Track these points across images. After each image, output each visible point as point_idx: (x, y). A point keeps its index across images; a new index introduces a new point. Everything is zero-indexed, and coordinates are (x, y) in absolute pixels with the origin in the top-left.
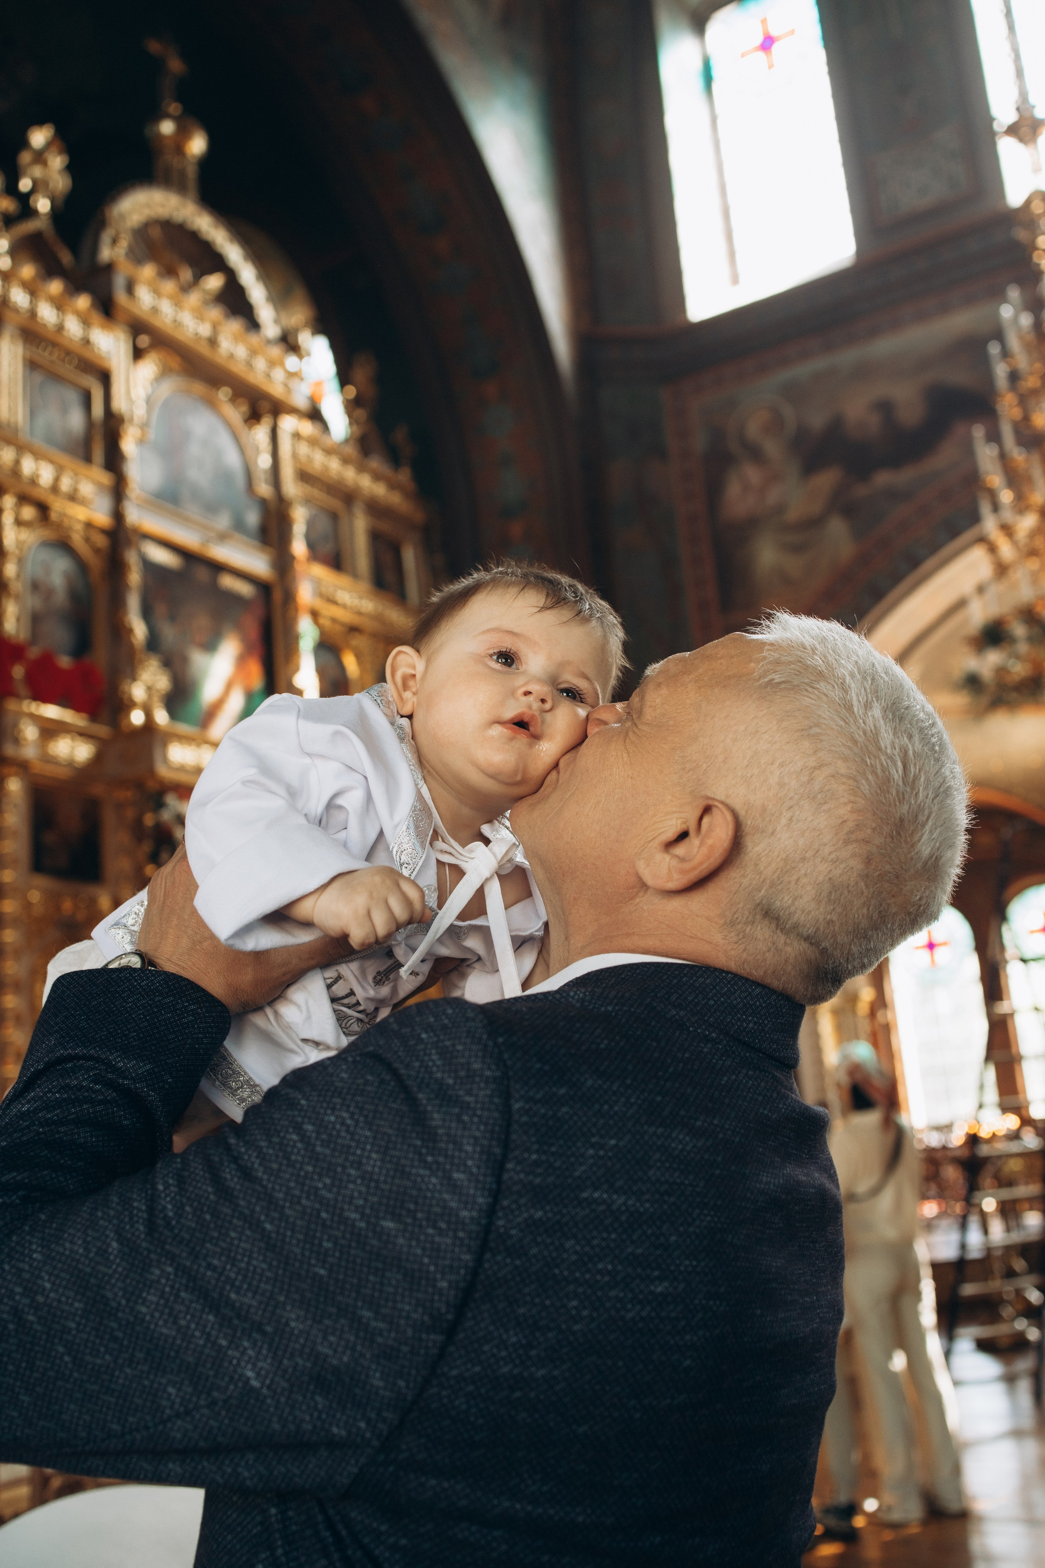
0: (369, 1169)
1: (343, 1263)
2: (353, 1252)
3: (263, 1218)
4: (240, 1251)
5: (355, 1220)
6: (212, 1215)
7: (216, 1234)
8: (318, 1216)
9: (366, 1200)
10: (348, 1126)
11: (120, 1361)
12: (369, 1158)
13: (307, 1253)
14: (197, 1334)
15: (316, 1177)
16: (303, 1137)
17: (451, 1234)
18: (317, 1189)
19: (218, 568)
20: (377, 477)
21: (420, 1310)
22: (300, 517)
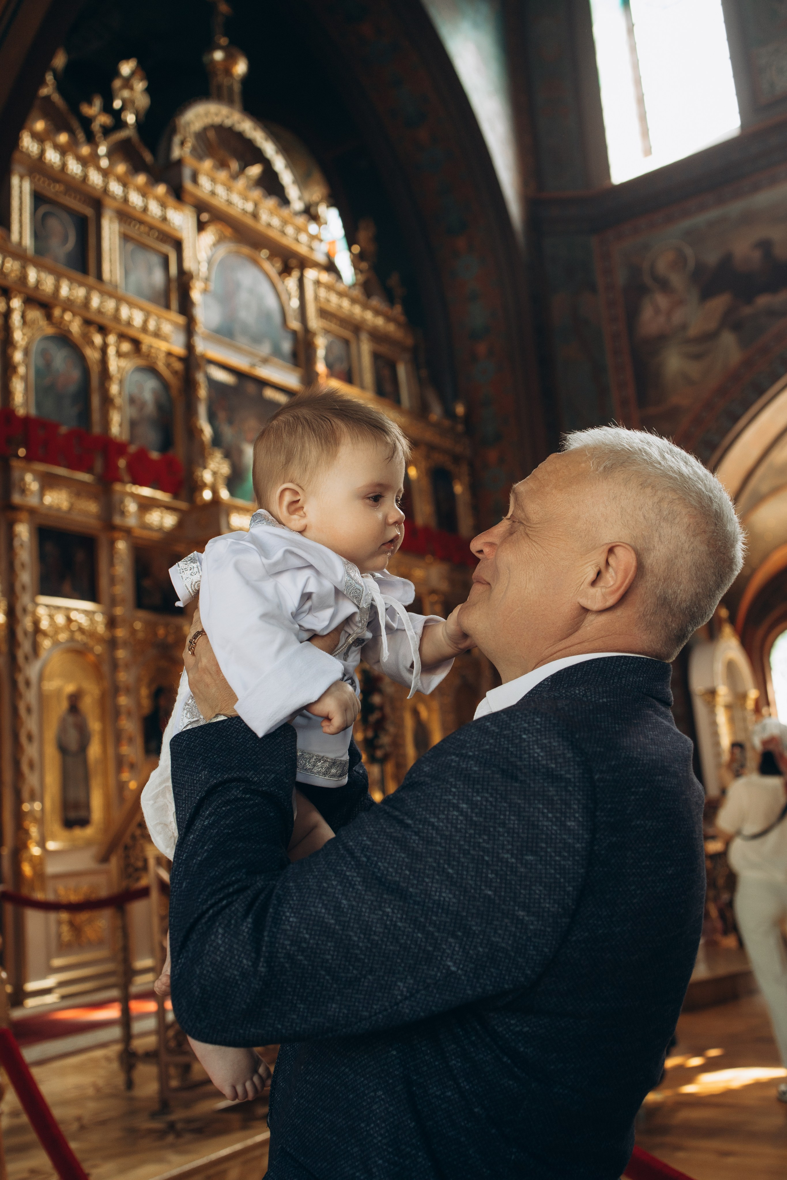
0: (511, 826)
1: (503, 885)
2: (508, 878)
3: (446, 866)
4: (434, 889)
5: (507, 858)
6: (410, 871)
7: (415, 882)
8: (483, 860)
9: (512, 845)
10: (491, 802)
11: (364, 972)
12: (509, 819)
13: (479, 883)
14: (413, 946)
15: (477, 836)
16: (461, 812)
17: (571, 859)
18: (479, 843)
19: (263, 383)
20: (377, 312)
21: (556, 906)
22: (321, 343)
